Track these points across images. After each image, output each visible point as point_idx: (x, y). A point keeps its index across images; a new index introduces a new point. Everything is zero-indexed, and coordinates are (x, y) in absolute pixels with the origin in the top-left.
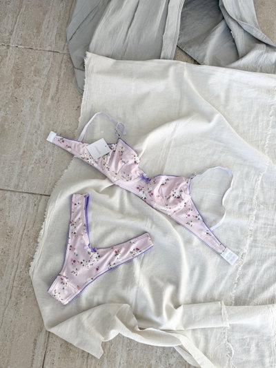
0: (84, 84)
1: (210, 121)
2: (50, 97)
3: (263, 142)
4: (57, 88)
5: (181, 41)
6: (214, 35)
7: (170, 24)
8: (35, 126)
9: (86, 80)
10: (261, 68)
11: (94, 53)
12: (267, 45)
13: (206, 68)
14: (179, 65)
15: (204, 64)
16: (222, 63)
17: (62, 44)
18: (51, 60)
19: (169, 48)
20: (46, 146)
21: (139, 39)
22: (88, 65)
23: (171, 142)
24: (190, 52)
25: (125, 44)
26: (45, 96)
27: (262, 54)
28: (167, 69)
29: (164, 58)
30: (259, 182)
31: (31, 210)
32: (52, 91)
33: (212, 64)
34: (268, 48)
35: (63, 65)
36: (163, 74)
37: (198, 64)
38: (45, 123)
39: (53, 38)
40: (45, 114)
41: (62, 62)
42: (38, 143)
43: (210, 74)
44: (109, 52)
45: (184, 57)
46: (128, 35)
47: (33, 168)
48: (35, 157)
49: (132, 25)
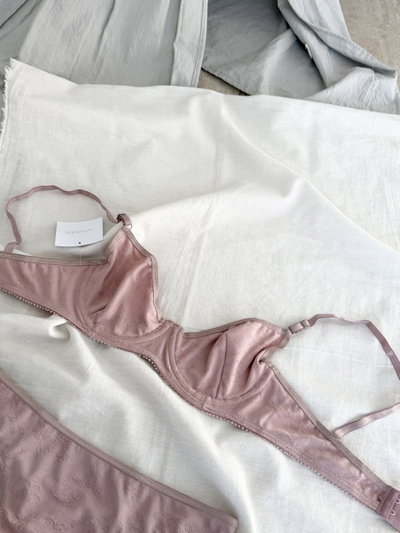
1: (285, 193)
12: (375, 69)
14: (209, 97)
22: (12, 81)
46: (103, 43)
49: (111, 21)
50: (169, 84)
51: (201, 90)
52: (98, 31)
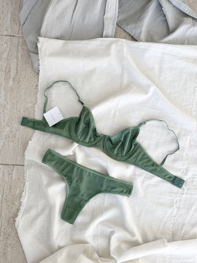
0: (39, 65)
1: (147, 93)
2: (11, 79)
3: (191, 106)
4: (17, 70)
5: (120, 18)
6: (148, 12)
7: (109, 6)
8: (2, 105)
9: (40, 62)
10: (188, 40)
11: (45, 37)
12: (193, 18)
13: (142, 45)
14: (120, 43)
15: (141, 41)
16: (156, 38)
17: (16, 28)
18: (9, 43)
19: (110, 28)
20: (13, 122)
21: (84, 19)
22: (41, 49)
23: (116, 111)
24: (128, 29)
25: (72, 25)
26: (7, 78)
27: (189, 28)
28: (109, 46)
29: (106, 37)
30: (188, 142)
31: (6, 178)
32: (13, 73)
33: (147, 41)
34: (194, 21)
35: (20, 48)
36: (106, 52)
37: (136, 40)
38: (10, 103)
39: (9, 22)
40: (8, 94)
41: (18, 45)
42: (6, 121)
43: (146, 50)
44: (58, 34)
45: (123, 34)
46: (74, 18)
47: (4, 143)
48: (5, 133)
49: (77, 9)
50: (102, 37)
51: (116, 39)
52: (71, 13)
